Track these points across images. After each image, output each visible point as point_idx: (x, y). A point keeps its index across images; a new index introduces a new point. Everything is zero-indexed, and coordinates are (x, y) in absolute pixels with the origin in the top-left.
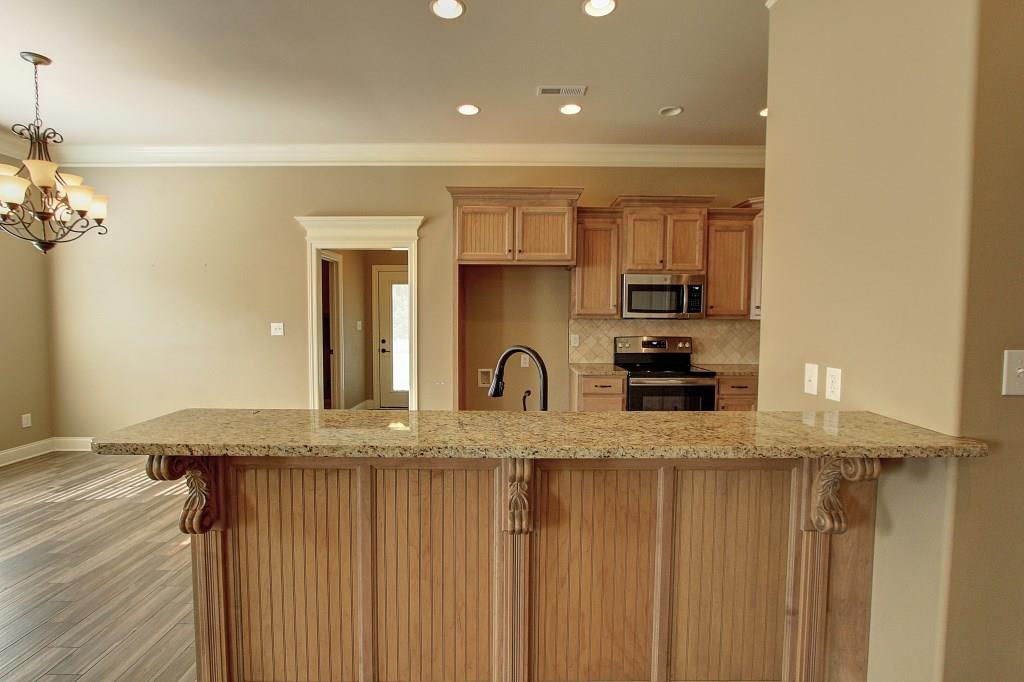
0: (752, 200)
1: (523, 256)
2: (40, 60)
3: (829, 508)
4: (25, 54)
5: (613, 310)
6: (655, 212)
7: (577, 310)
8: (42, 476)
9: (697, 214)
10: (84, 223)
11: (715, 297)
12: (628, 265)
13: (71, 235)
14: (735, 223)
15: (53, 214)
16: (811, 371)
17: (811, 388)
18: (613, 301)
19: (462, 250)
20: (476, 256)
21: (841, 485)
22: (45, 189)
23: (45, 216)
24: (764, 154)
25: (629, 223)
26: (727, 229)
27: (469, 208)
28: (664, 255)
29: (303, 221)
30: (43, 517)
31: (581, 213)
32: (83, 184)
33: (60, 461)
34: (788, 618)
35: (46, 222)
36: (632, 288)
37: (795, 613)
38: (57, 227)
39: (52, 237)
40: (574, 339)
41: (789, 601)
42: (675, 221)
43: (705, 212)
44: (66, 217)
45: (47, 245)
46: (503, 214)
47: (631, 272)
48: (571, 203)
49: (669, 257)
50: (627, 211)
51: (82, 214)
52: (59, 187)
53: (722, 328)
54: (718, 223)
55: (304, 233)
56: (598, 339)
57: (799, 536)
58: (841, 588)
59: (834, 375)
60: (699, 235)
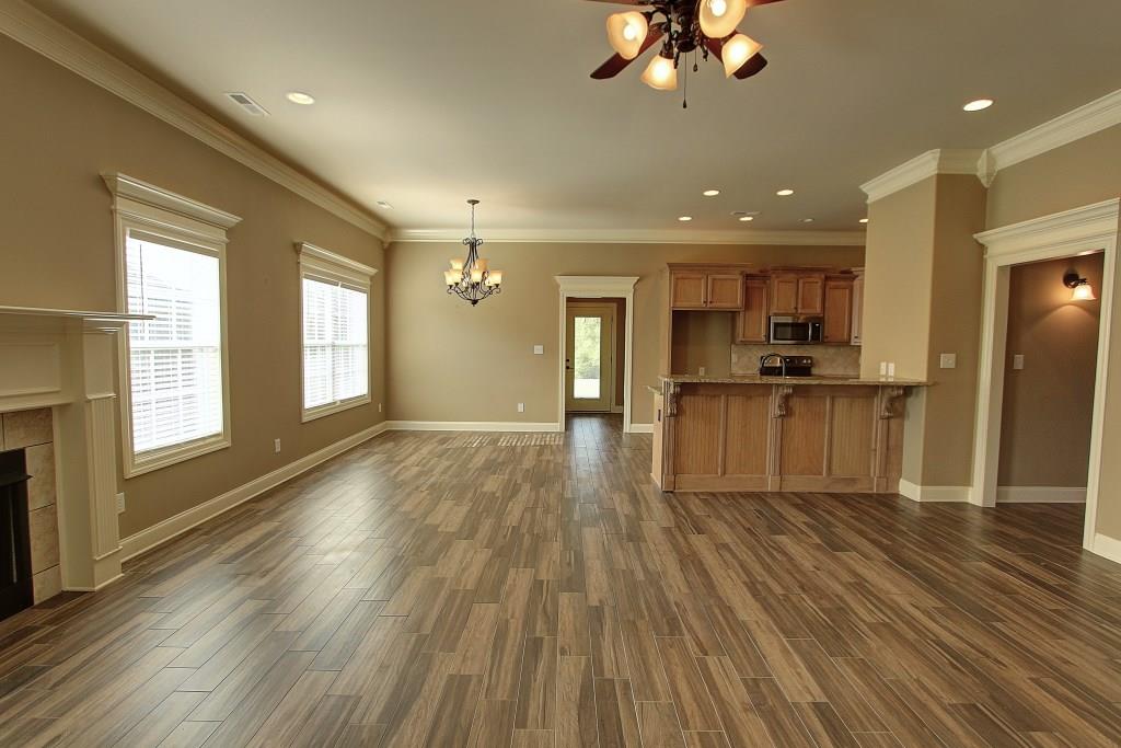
0: (853, 269)
1: (713, 305)
2: (474, 202)
3: (888, 409)
4: (469, 202)
5: (764, 339)
6: (791, 276)
7: (740, 338)
9: (818, 279)
11: (829, 330)
12: (774, 310)
14: (842, 283)
16: (883, 365)
17: (883, 372)
18: (763, 333)
19: (675, 301)
20: (684, 305)
21: (892, 400)
24: (865, 237)
25: (775, 282)
26: (836, 288)
27: (680, 276)
28: (797, 303)
29: (558, 279)
31: (748, 277)
34: (873, 453)
36: (776, 325)
37: (875, 450)
40: (734, 358)
41: (873, 446)
42: (804, 283)
43: (823, 276)
45: (475, 302)
46: (700, 279)
47: (776, 315)
48: (742, 273)
49: (800, 306)
50: (774, 276)
53: (831, 351)
54: (832, 284)
55: (558, 286)
56: (750, 358)
57: (877, 422)
58: (892, 443)
59: (892, 366)
60: (819, 292)
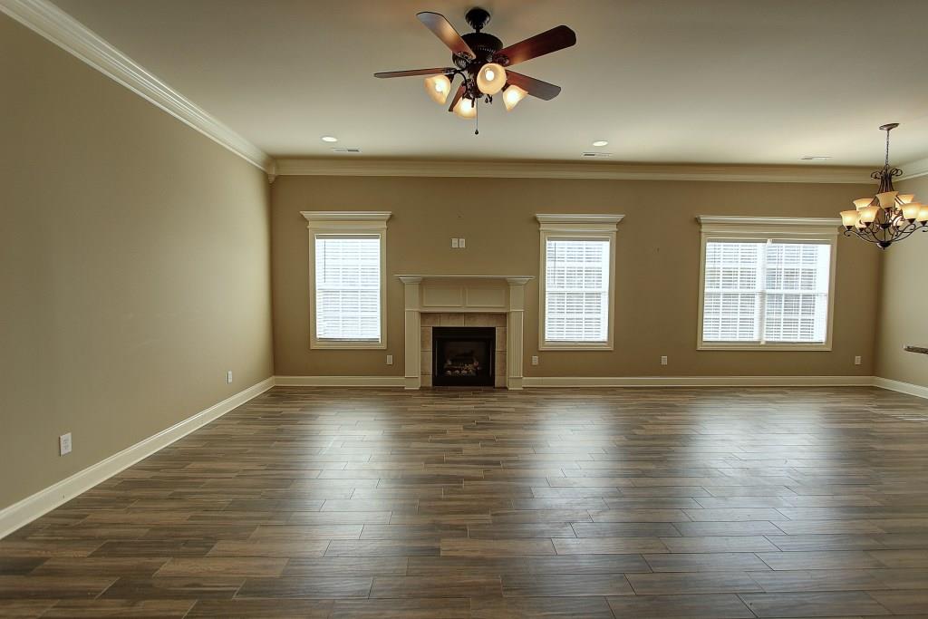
2: (892, 126)
8: (865, 397)
10: (912, 227)
13: (904, 235)
15: (892, 223)
22: (888, 209)
23: (886, 226)
30: (865, 417)
32: (913, 201)
33: (877, 392)
35: (887, 230)
38: (892, 231)
39: (889, 238)
44: (900, 223)
45: (886, 244)
51: (912, 221)
52: (897, 206)
